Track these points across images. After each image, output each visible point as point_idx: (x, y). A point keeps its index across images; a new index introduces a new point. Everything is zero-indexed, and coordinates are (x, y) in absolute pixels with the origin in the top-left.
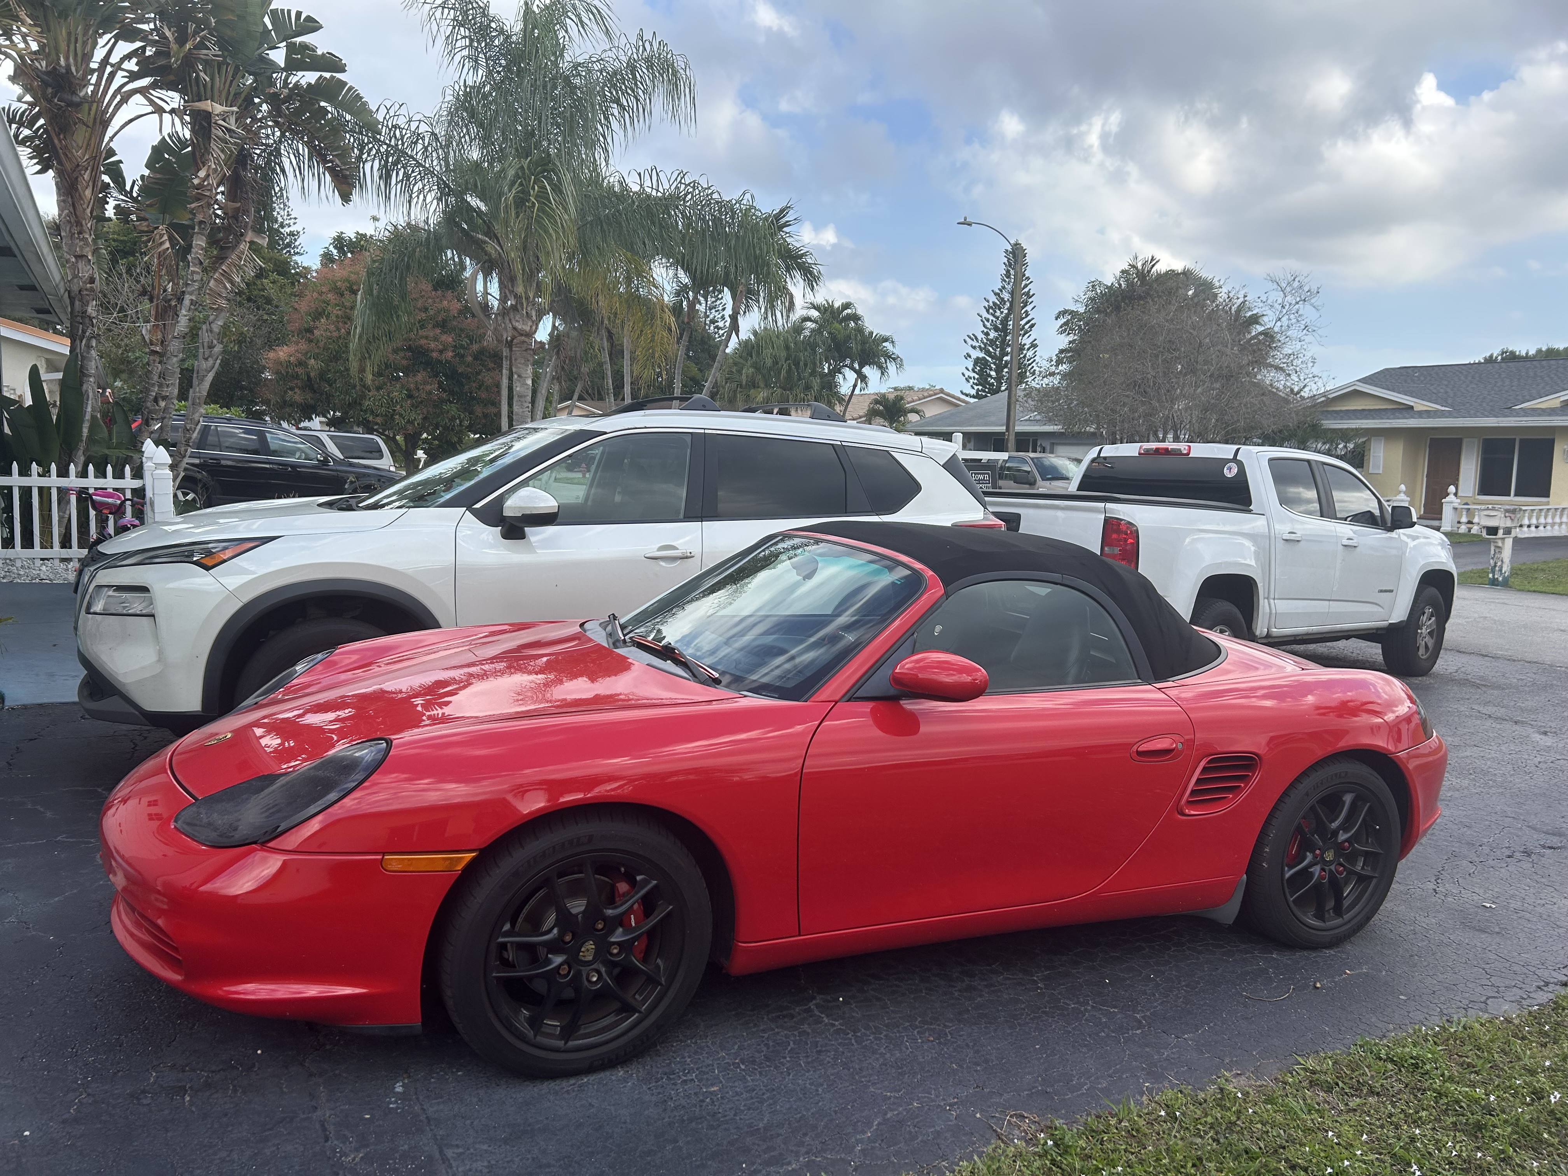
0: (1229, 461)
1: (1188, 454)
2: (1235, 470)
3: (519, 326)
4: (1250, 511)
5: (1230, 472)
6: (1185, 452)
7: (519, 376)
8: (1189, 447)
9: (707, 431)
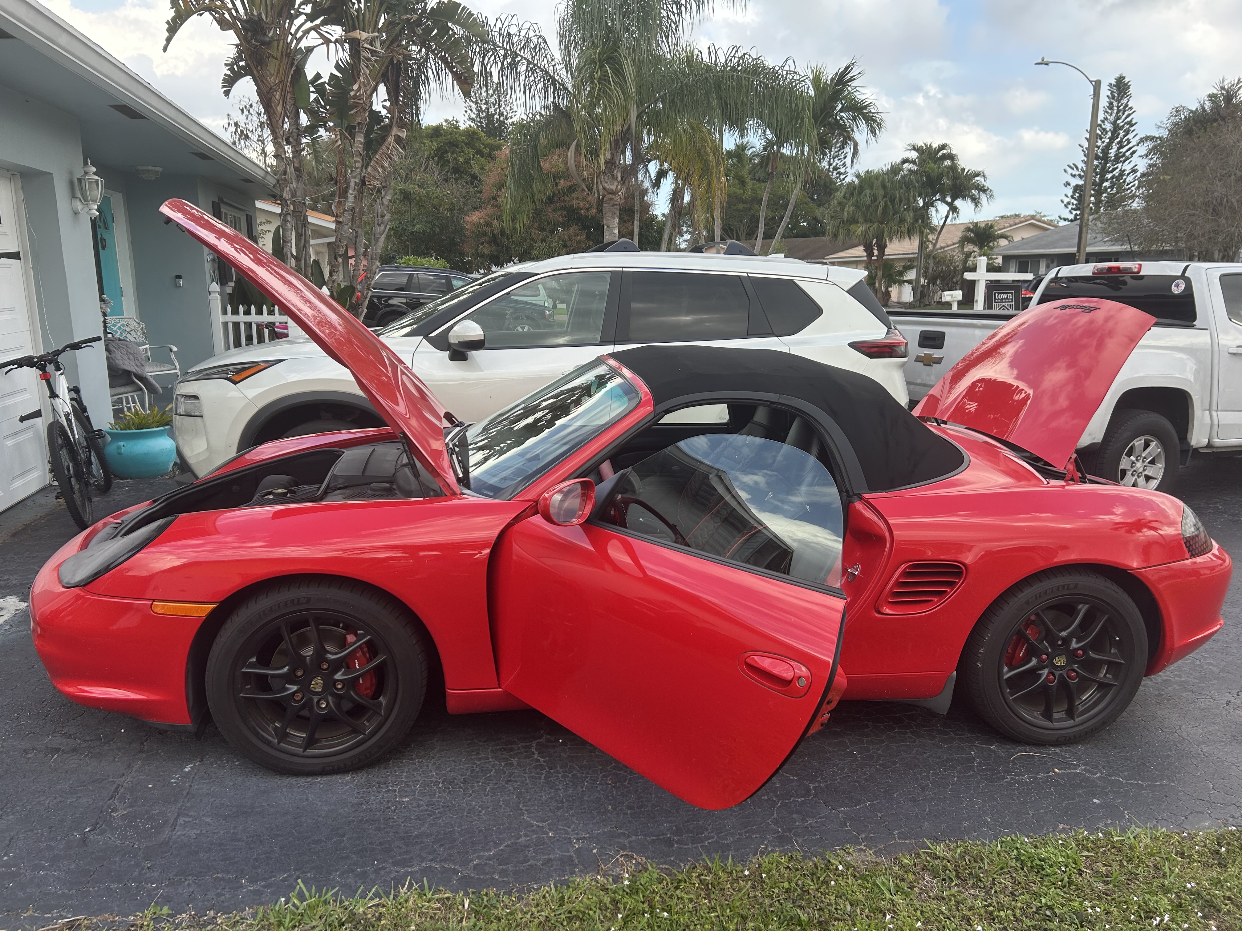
0: (1176, 278)
1: (1139, 272)
2: (1182, 287)
3: (608, 186)
4: (1192, 327)
5: (1178, 289)
6: (1136, 270)
7: (608, 227)
8: (1140, 265)
9: (624, 269)
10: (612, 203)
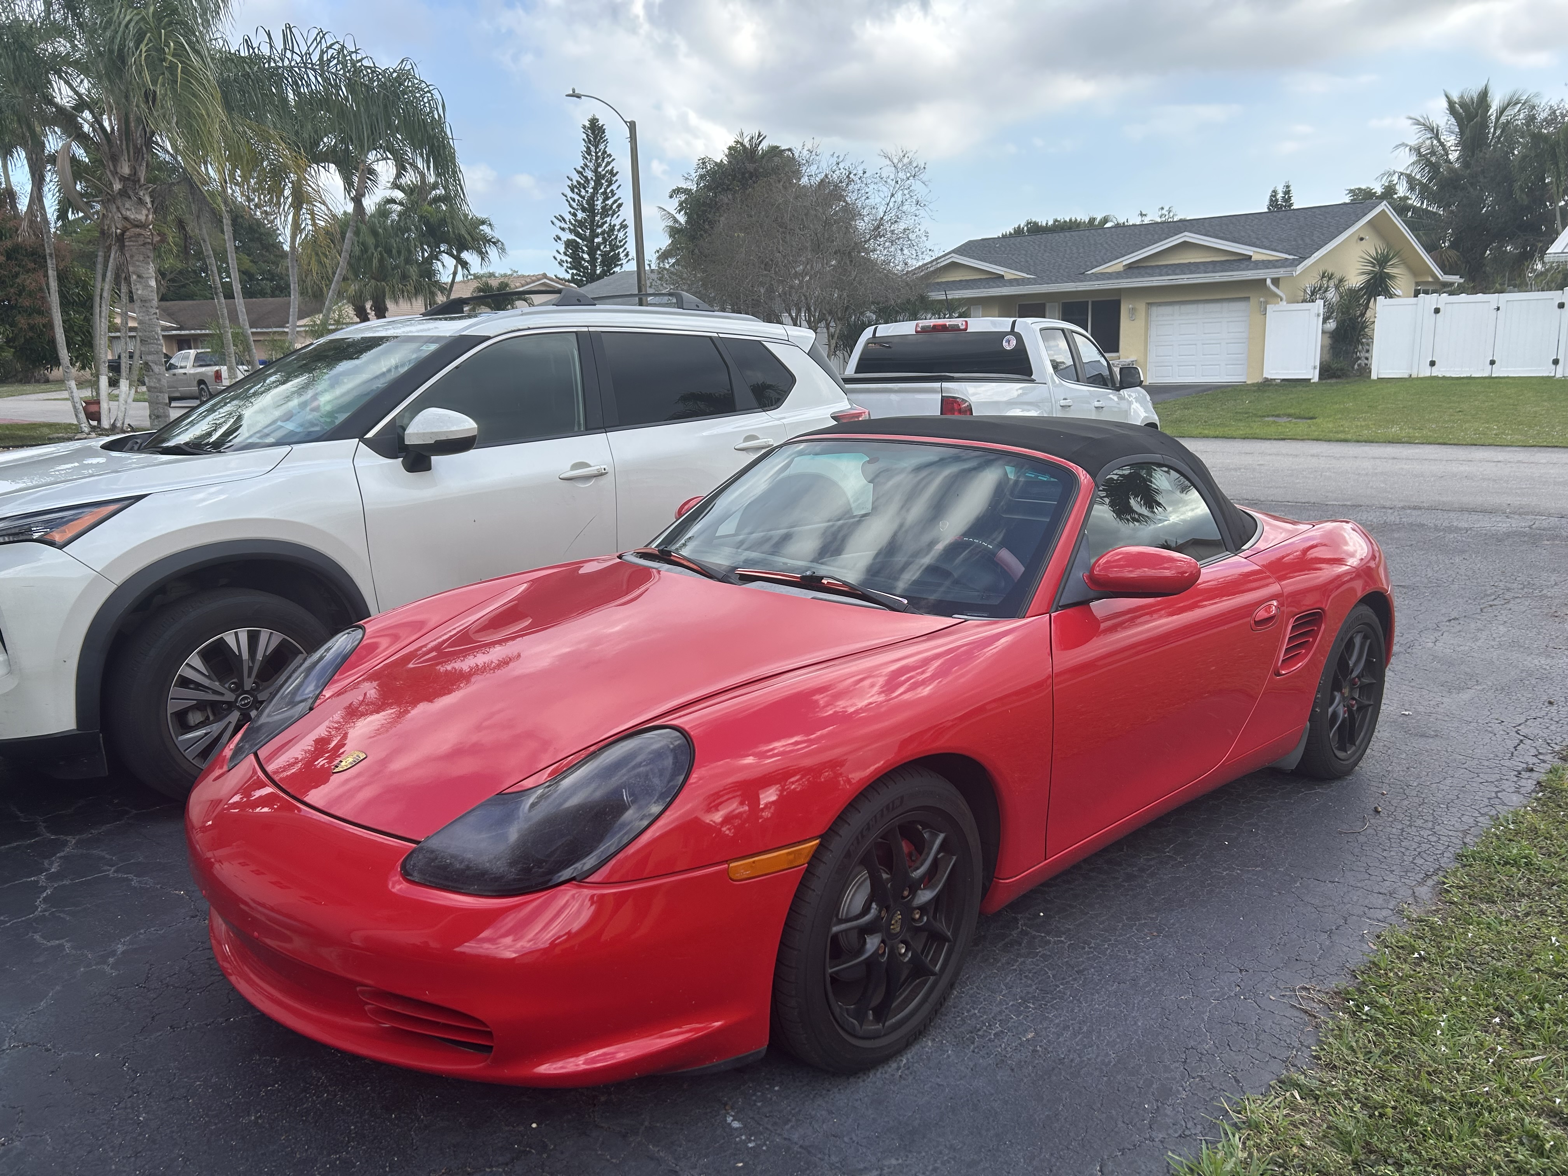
0: (1007, 334)
1: (966, 329)
2: (1014, 342)
3: (132, 215)
4: (1033, 381)
5: (1009, 344)
6: (963, 327)
8: (966, 322)
9: (591, 329)
10: (141, 240)
